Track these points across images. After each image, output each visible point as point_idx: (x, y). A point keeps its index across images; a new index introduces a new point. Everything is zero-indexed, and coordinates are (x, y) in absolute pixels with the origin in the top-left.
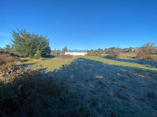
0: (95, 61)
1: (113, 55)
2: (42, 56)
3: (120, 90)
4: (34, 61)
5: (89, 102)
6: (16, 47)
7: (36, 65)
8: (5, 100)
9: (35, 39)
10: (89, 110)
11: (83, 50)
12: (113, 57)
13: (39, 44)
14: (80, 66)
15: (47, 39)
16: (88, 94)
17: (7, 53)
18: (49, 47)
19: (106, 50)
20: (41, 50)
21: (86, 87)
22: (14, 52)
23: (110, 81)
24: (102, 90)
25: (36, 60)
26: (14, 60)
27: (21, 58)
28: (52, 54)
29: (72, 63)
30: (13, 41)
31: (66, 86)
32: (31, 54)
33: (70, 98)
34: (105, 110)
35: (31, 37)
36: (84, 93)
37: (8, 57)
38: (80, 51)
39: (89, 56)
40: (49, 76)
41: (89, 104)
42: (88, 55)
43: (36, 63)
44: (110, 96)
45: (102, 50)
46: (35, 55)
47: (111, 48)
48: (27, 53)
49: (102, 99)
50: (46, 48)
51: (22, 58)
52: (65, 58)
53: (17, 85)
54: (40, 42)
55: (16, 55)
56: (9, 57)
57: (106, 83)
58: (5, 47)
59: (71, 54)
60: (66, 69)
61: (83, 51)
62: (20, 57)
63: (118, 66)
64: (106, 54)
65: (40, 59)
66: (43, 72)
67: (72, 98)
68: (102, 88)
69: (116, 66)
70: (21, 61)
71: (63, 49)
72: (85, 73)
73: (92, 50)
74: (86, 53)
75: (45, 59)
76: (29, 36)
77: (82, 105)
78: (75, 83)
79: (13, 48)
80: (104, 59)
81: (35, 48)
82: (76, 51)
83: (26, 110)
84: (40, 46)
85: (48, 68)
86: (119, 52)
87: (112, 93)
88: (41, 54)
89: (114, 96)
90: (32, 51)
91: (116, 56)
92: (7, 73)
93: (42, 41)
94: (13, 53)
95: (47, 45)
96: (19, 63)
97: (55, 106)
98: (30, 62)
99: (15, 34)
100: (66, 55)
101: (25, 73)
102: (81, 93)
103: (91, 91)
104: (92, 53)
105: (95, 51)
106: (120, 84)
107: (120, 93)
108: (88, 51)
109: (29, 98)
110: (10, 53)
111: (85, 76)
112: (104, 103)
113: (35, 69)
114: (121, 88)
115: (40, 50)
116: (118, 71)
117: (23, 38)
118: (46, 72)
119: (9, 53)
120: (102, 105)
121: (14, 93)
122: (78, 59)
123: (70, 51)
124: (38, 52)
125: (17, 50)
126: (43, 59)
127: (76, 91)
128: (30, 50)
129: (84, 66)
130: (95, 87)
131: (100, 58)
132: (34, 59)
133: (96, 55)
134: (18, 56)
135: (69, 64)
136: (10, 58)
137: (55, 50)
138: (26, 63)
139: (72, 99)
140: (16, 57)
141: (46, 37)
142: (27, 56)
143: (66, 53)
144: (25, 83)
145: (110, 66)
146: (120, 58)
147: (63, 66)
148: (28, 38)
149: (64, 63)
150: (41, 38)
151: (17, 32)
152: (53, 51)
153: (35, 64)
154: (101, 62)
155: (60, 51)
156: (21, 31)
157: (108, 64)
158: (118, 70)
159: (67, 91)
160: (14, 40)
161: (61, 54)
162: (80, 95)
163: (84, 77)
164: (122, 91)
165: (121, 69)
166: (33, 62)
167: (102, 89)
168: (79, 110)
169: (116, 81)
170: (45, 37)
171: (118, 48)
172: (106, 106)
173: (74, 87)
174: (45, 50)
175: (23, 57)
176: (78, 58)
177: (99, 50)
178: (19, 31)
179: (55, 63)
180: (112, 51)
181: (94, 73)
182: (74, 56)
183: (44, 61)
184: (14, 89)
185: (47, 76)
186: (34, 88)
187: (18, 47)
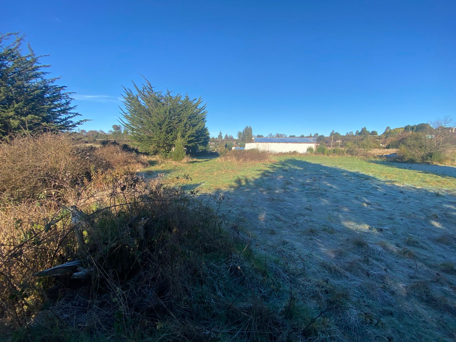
0: (343, 172)
1: (417, 154)
2: (187, 154)
3: (437, 281)
4: (170, 164)
5: (315, 296)
6: (133, 129)
7: (174, 175)
8: (114, 248)
9: (172, 107)
10: (313, 321)
11: (302, 136)
12: (419, 160)
13: (180, 121)
14: (290, 187)
15: (200, 106)
16: (314, 273)
17: (115, 143)
18: (206, 130)
19: (388, 133)
20: (186, 136)
21: (306, 252)
22: (129, 141)
23: (397, 245)
24: (363, 270)
25: (174, 163)
26: (129, 161)
27: (142, 157)
28: (211, 147)
29: (264, 174)
30: (127, 117)
31: (246, 238)
32: (163, 147)
33: (256, 271)
34: (369, 332)
35: (163, 104)
36: (300, 267)
37: (117, 152)
38: (292, 140)
39: (323, 153)
40: (204, 205)
41: (314, 302)
42: (320, 151)
43: (174, 170)
44: (393, 293)
45: (374, 133)
46: (173, 149)
47: (412, 128)
48: (154, 145)
49: (362, 297)
50: (197, 132)
51: (145, 157)
52: (245, 160)
53: (136, 219)
54: (185, 116)
55: (133, 149)
56: (120, 154)
57: (380, 249)
58: (111, 131)
59: (261, 147)
60: (248, 190)
61: (302, 139)
62: (141, 153)
63: (438, 195)
64: (388, 147)
65: (183, 161)
66: (192, 193)
67: (264, 274)
68: (367, 261)
69: (426, 192)
70: (143, 164)
71: (240, 134)
72: (307, 209)
73: (335, 136)
74: (313, 146)
75: (195, 160)
76: (159, 101)
77: (292, 299)
78: (273, 233)
79: (126, 132)
80: (380, 166)
81: (174, 133)
82: (280, 139)
83: (153, 279)
84: (185, 126)
85: (200, 184)
86: (445, 142)
87: (401, 287)
88: (186, 146)
89: (408, 294)
90: (167, 140)
91: (430, 155)
92: (119, 190)
93: (190, 112)
94: (126, 143)
95: (200, 124)
96: (139, 169)
97: (218, 285)
98: (163, 167)
99: (131, 99)
100: (248, 151)
101: (151, 192)
102: (292, 266)
103: (324, 266)
104: (336, 145)
105: (346, 139)
106: (439, 259)
107: (436, 291)
108: (320, 139)
109: (161, 253)
110: (122, 143)
111: (306, 218)
112: (367, 310)
113: (173, 185)
114: (442, 274)
115: (183, 136)
116: (435, 211)
117: (147, 107)
118: (198, 194)
119: (118, 144)
120: (359, 315)
121: (130, 235)
122: (283, 164)
123: (261, 139)
124: (180, 142)
125: (135, 138)
126: (191, 160)
127: (274, 258)
128: (163, 136)
129: (303, 185)
130: (340, 255)
131: (365, 163)
132: (170, 161)
133: (351, 152)
134: (137, 151)
135: (257, 177)
136: (122, 155)
137: (220, 136)
138: (153, 168)
139: (263, 276)
140: (134, 154)
141: (199, 103)
142: (156, 153)
143: (249, 146)
144: (152, 215)
145: (401, 192)
146: (448, 164)
147: (239, 181)
148: (156, 106)
149: (241, 174)
150: (186, 105)
151: (135, 93)
152: (213, 138)
153: (173, 173)
154: (367, 178)
155: (232, 138)
156: (141, 89)
157: (397, 184)
158: (435, 207)
159: (251, 251)
160: (128, 114)
161: (233, 148)
162: (285, 272)
163: (301, 220)
164: (442, 285)
165: (448, 206)
166: (168, 168)
167: (365, 267)
168: (283, 312)
169: (422, 248)
170: (195, 102)
171: (443, 129)
172: (375, 321)
173: (270, 243)
174: (196, 137)
175: (147, 154)
176: (283, 159)
177: (360, 134)
178: (138, 89)
179: (219, 172)
180: (416, 139)
181: (338, 211)
182: (271, 154)
183: (191, 164)
184: (131, 226)
185: (200, 204)
186: (170, 230)
187: (137, 130)
